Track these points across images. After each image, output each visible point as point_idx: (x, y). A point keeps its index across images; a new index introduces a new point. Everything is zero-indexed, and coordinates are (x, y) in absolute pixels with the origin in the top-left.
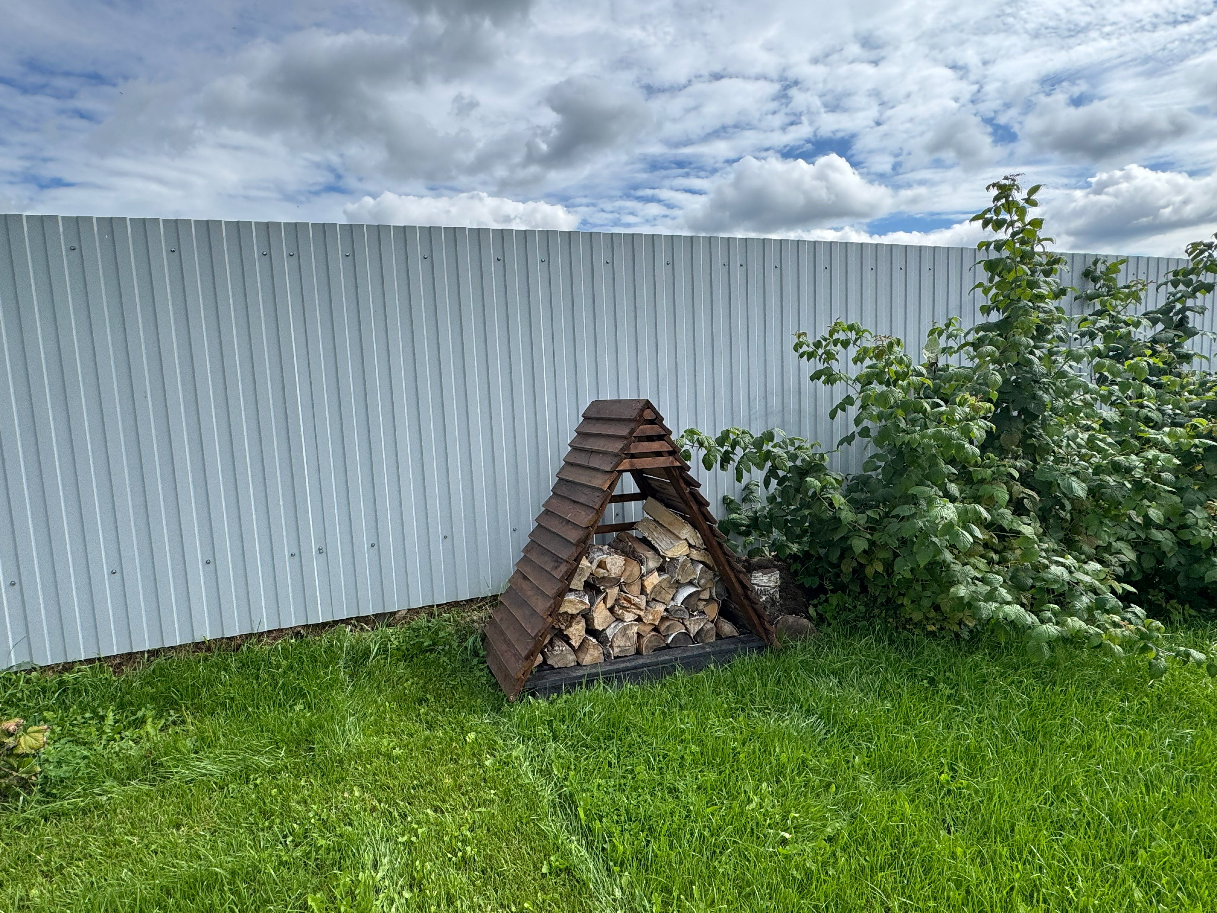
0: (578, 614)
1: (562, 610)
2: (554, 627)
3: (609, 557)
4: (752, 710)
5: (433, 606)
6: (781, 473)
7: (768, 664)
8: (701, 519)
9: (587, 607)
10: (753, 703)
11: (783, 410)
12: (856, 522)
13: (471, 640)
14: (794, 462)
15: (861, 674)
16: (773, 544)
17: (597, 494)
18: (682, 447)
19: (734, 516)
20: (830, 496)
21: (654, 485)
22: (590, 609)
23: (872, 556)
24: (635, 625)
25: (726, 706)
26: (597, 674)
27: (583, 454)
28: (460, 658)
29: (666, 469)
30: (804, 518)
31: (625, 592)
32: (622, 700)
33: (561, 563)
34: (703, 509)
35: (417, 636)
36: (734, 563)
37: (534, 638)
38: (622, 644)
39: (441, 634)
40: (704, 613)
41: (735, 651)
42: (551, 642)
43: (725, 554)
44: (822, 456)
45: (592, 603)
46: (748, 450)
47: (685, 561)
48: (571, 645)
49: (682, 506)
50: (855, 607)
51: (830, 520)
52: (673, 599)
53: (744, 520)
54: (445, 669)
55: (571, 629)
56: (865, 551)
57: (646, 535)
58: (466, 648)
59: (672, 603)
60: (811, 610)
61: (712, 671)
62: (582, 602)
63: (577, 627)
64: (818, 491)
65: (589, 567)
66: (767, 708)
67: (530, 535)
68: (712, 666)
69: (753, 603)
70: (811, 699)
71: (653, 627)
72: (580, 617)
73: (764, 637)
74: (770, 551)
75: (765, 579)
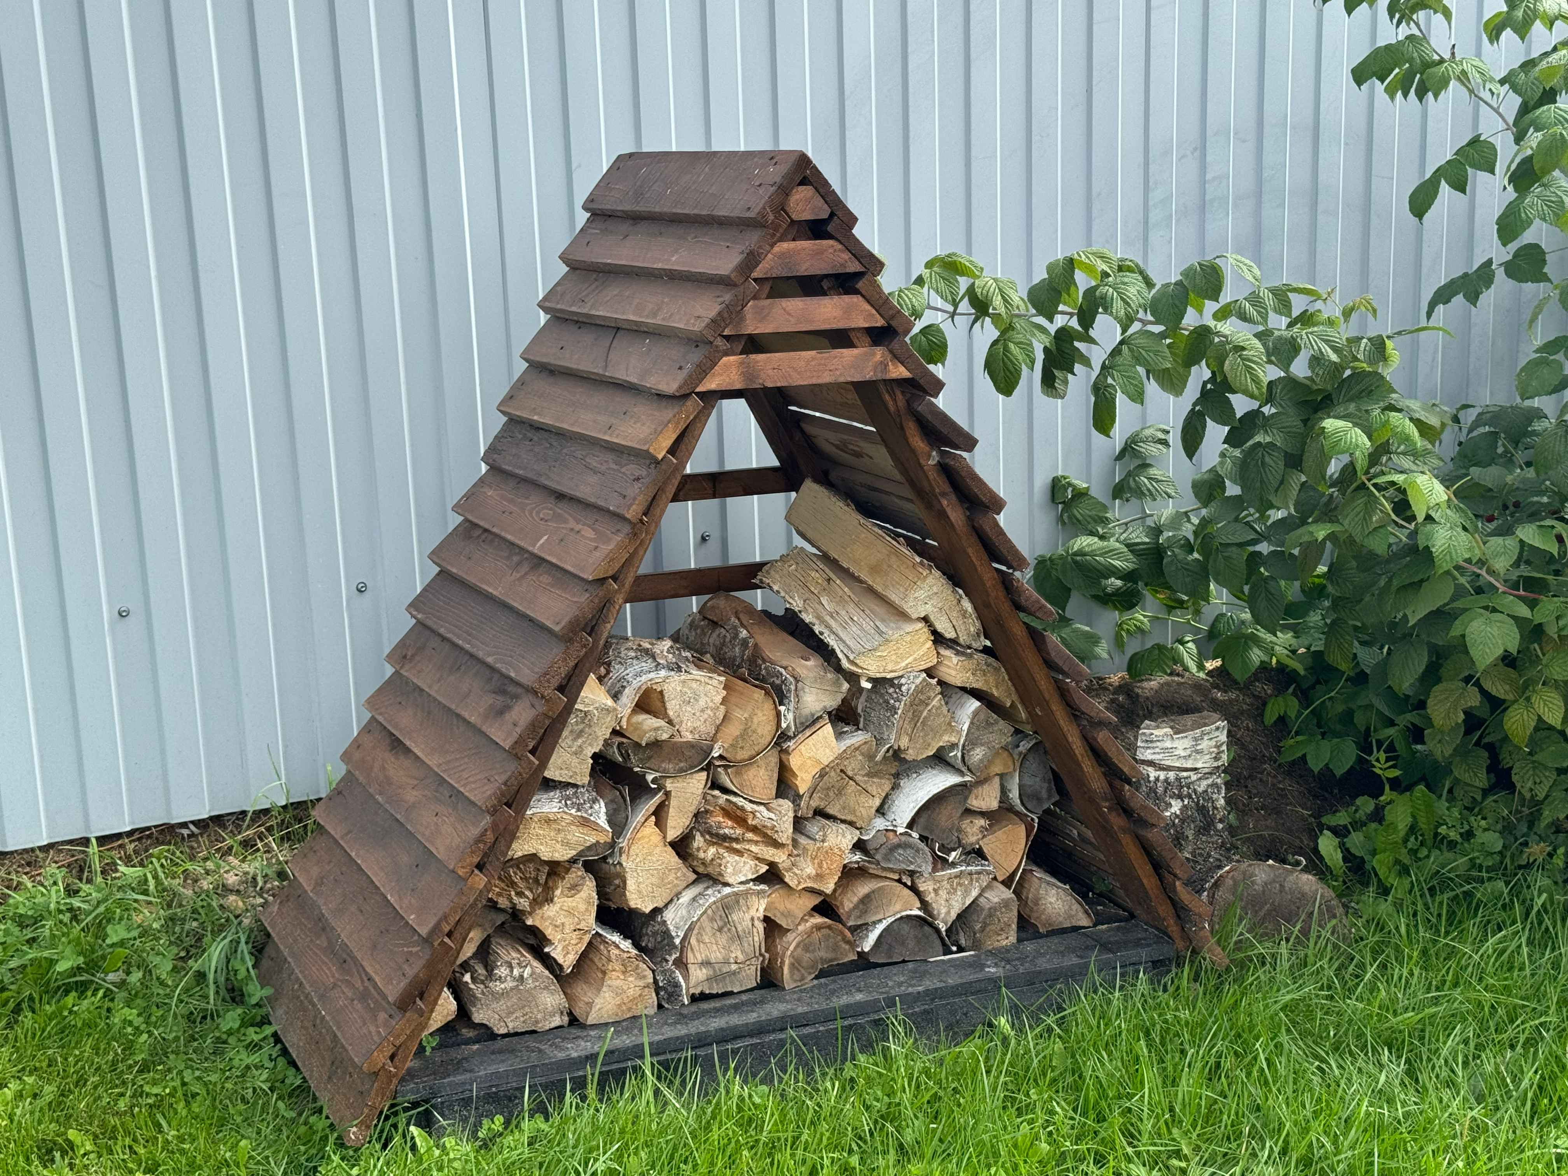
0: (573, 861)
1: (519, 849)
2: (493, 905)
3: (675, 677)
4: (1129, 1160)
5: (85, 842)
6: (1241, 404)
7: (1185, 1014)
8: (974, 553)
9: (605, 838)
10: (1131, 1136)
11: (1258, 194)
12: (1481, 563)
13: (216, 952)
14: (1286, 367)
15: (1480, 1047)
16: (1212, 634)
17: (632, 469)
18: (918, 315)
19: (1084, 542)
20: (1399, 478)
21: (825, 440)
22: (612, 845)
23: (1532, 673)
24: (759, 893)
25: (1045, 1147)
26: (637, 1052)
27: (587, 337)
28: (182, 1010)
29: (862, 387)
30: (1314, 550)
31: (725, 791)
32: (715, 1135)
33: (516, 697)
34: (983, 522)
35: (31, 941)
36: (1080, 696)
37: (427, 941)
38: (716, 955)
39: (115, 933)
40: (980, 854)
41: (1078, 974)
42: (484, 952)
43: (1050, 665)
44: (1379, 346)
45: (618, 825)
46: (1136, 327)
47: (919, 690)
48: (548, 961)
49: (914, 509)
50: (1468, 835)
51: (1397, 556)
52: (881, 811)
53: (1118, 555)
54: (129, 1047)
55: (550, 911)
56: (1508, 660)
57: (797, 604)
58: (201, 976)
59: (880, 824)
60: (1327, 845)
61: (1005, 1040)
62: (585, 822)
63: (569, 902)
64: (1361, 463)
65: (608, 710)
66: (1178, 1154)
67: (415, 605)
68: (1003, 1022)
69: (1143, 823)
70: (1317, 1127)
71: (816, 900)
72: (578, 872)
73: (1173, 928)
74: (1201, 658)
75: (1181, 745)
